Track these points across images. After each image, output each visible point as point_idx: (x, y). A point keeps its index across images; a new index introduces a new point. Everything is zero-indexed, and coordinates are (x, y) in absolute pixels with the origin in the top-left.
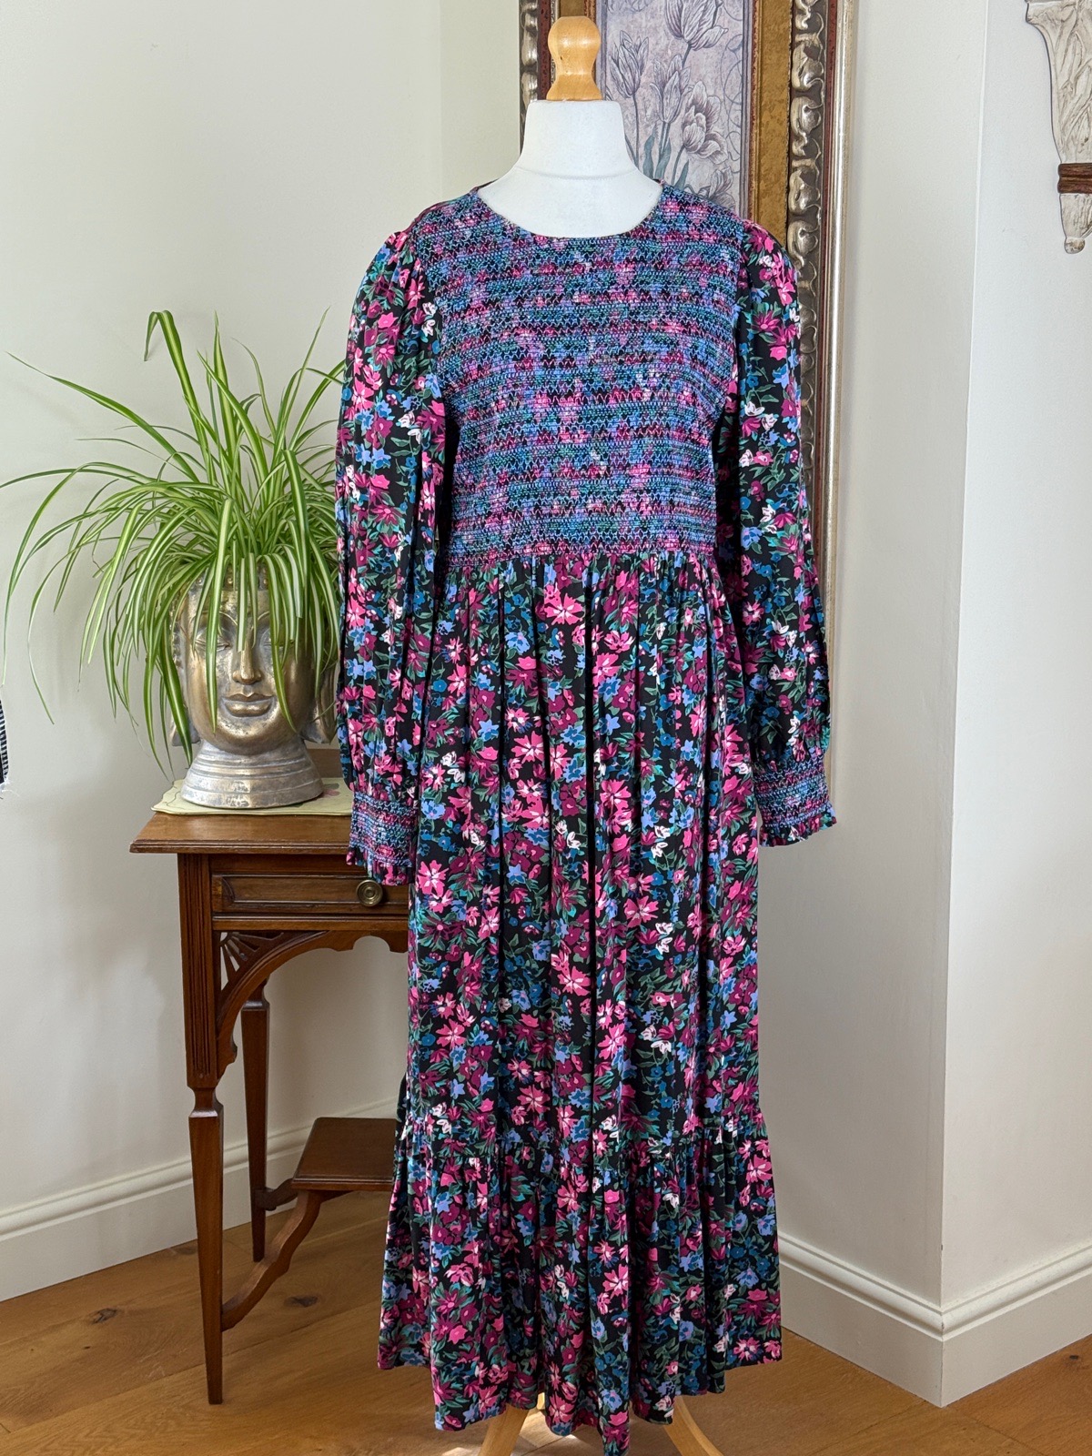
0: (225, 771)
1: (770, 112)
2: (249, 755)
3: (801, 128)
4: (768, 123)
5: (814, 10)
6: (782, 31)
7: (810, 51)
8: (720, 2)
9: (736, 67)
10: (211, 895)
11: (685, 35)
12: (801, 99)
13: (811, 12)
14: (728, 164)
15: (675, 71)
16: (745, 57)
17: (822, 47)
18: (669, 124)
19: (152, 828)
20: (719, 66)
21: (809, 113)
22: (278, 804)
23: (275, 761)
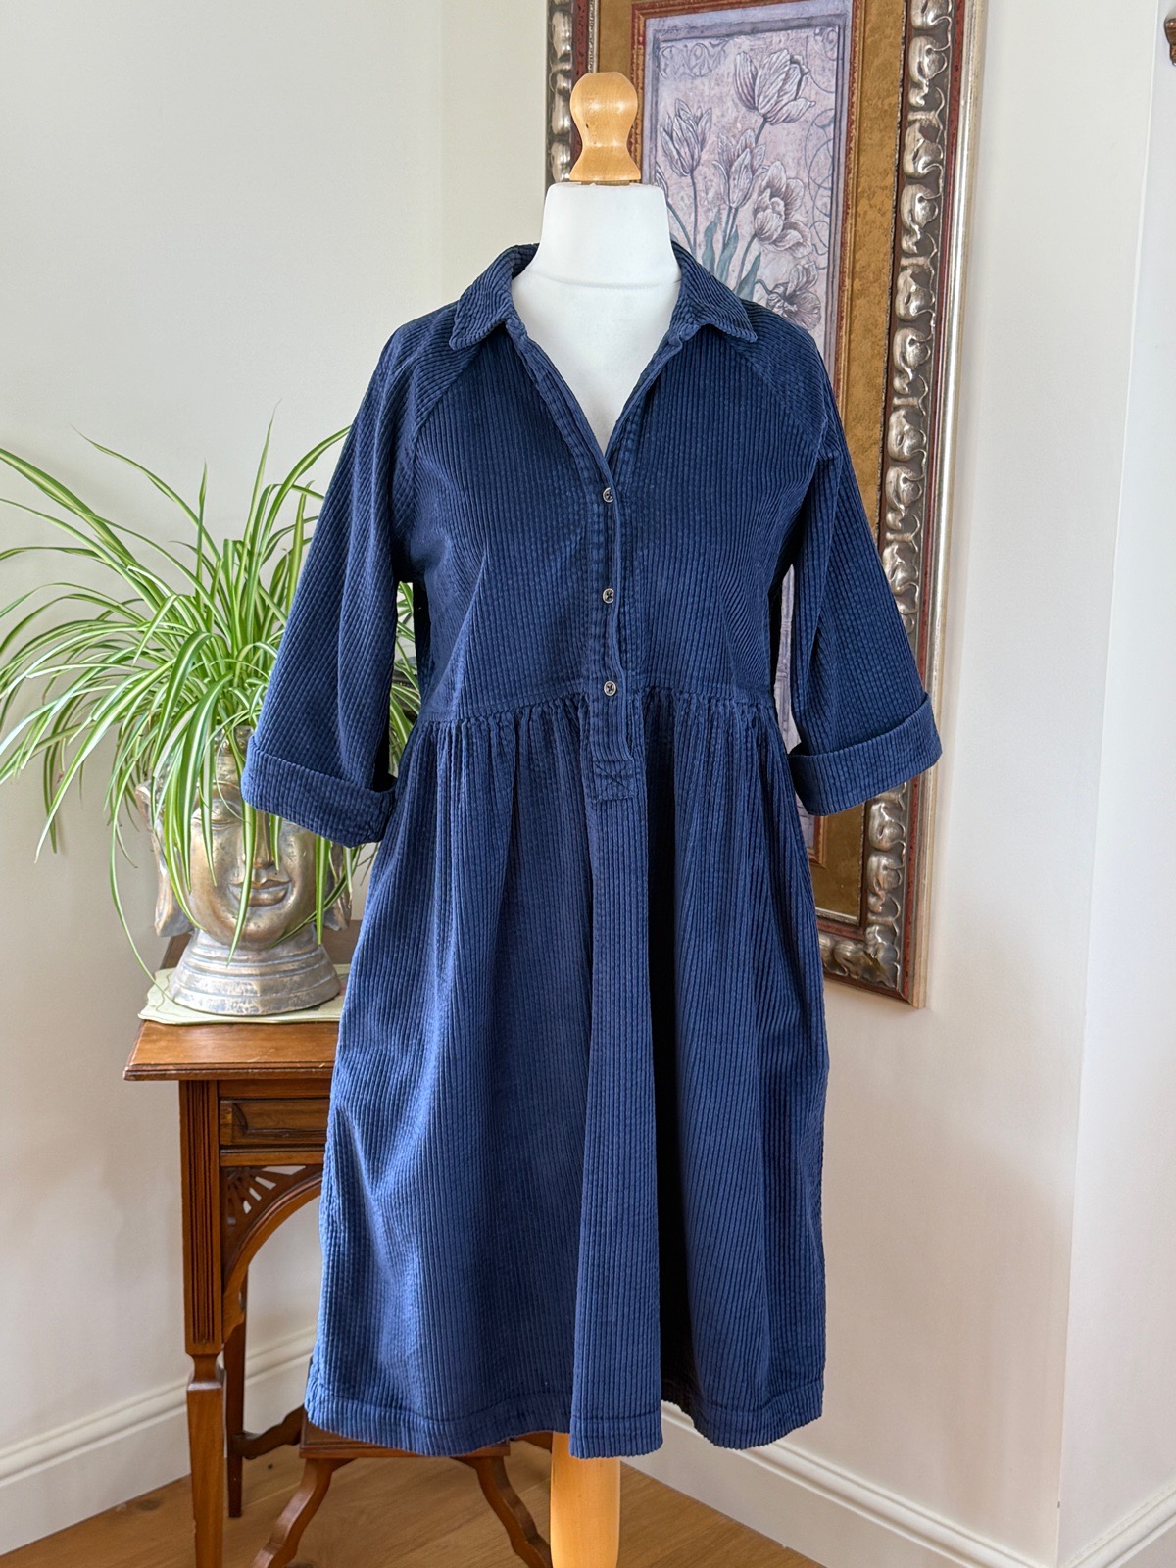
0: (232, 969)
1: (869, 200)
2: (259, 950)
4: (866, 212)
5: (933, 83)
6: (886, 107)
7: (928, 132)
8: (806, 70)
9: (825, 146)
10: (219, 1125)
11: (760, 107)
12: (914, 187)
13: (929, 86)
14: (812, 257)
15: (746, 147)
16: (837, 135)
17: (941, 127)
18: (737, 209)
19: (148, 1046)
20: (803, 144)
21: (924, 204)
22: (293, 1009)
23: (289, 956)
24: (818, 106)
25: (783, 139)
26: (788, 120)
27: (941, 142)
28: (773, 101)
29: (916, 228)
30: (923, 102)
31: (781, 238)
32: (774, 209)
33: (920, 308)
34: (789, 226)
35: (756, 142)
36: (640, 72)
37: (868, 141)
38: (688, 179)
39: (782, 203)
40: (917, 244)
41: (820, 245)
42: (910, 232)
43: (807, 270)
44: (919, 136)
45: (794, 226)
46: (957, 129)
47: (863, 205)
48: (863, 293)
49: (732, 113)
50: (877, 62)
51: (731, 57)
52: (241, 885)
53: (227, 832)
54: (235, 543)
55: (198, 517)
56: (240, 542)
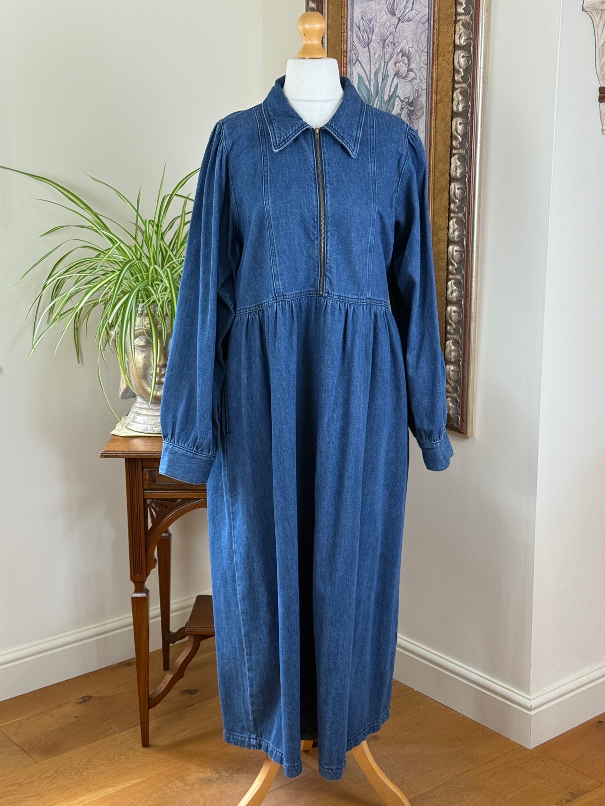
0: (150, 413)
1: (443, 57)
3: (460, 66)
4: (442, 63)
5: (467, 2)
6: (449, 14)
7: (466, 25)
9: (424, 32)
10: (143, 480)
11: (397, 14)
12: (460, 51)
13: (466, 4)
14: (420, 85)
15: (391, 33)
16: (429, 27)
17: (471, 23)
18: (388, 63)
19: (111, 444)
20: (415, 32)
21: (464, 59)
24: (421, 13)
25: (407, 29)
26: (409, 20)
27: (472, 30)
28: (402, 12)
29: (461, 70)
30: (463, 11)
31: (407, 76)
32: (403, 62)
33: (463, 108)
34: (410, 70)
35: (395, 30)
37: (442, 30)
38: (367, 49)
39: (407, 59)
40: (462, 77)
41: (423, 79)
42: (459, 72)
43: (417, 91)
44: (461, 27)
46: (478, 23)
47: (440, 58)
48: (440, 101)
49: (385, 18)
52: (152, 375)
53: (147, 351)
54: (149, 221)
55: (136, 209)
56: (152, 220)
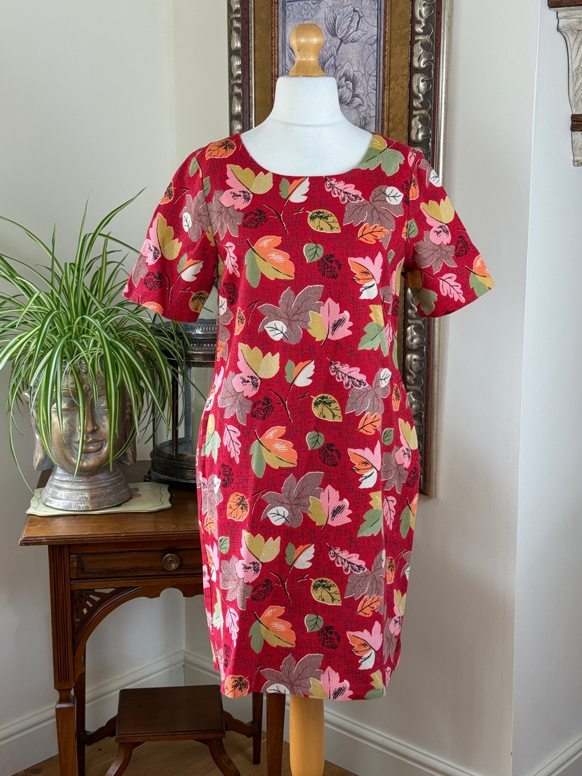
0: (74, 487)
1: (396, 81)
2: (88, 476)
4: (394, 88)
5: (427, 21)
6: (403, 34)
7: (424, 46)
8: (362, 15)
9: (373, 54)
10: (70, 568)
11: (338, 35)
12: (419, 74)
13: (425, 23)
14: (367, 112)
15: (332, 56)
16: (379, 48)
17: (432, 44)
19: (31, 528)
20: (361, 54)
21: (424, 83)
22: (107, 507)
23: (104, 479)
24: (368, 34)
25: (351, 51)
26: (353, 41)
27: (432, 51)
28: (345, 32)
29: (421, 95)
30: (422, 31)
31: (351, 102)
32: (347, 87)
33: (423, 136)
34: (355, 96)
35: (337, 52)
36: (276, 18)
37: (394, 51)
39: (351, 84)
40: (421, 103)
41: (371, 105)
42: (417, 98)
43: (365, 118)
44: (420, 48)
45: (357, 96)
46: (440, 44)
47: (393, 84)
48: (394, 129)
49: (324, 38)
50: (398, 10)
51: (323, 9)
52: (78, 442)
53: (71, 415)
54: (70, 264)
55: (52, 251)
56: (73, 264)
